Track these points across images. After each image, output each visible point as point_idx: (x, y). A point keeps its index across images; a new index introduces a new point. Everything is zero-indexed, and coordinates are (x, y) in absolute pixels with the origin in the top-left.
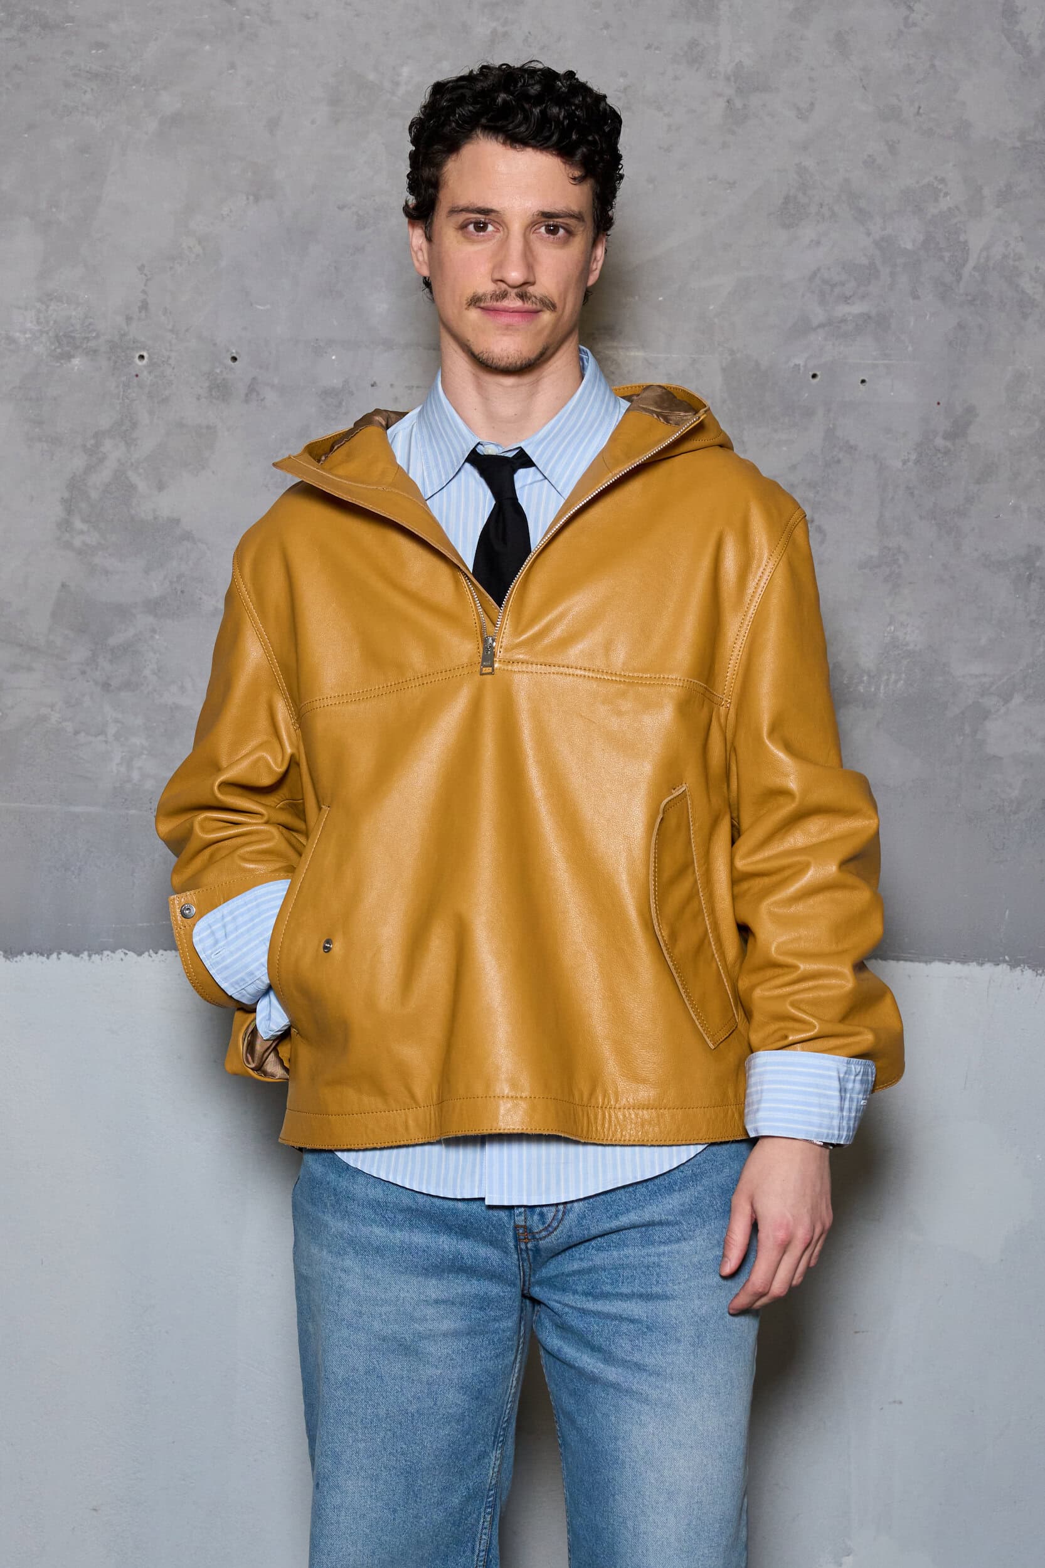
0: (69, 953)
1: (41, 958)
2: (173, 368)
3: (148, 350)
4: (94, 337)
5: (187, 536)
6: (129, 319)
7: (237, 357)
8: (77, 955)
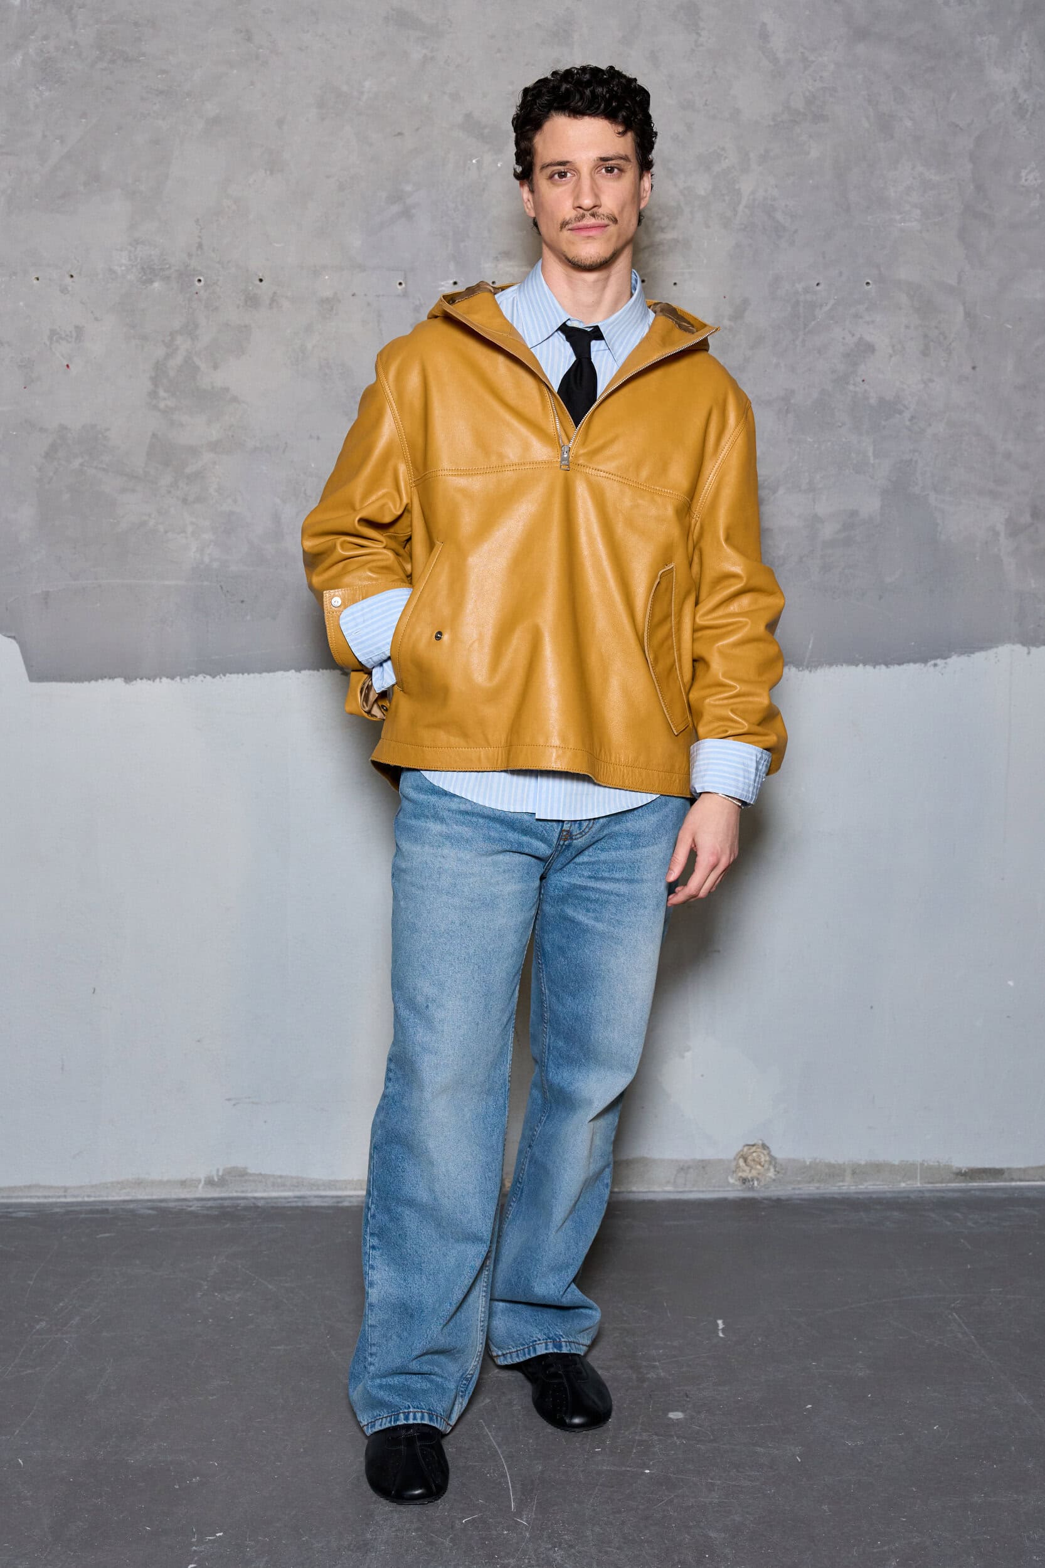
0: (167, 677)
1: (149, 682)
2: (221, 287)
3: (203, 276)
4: (168, 268)
5: (235, 399)
6: (190, 255)
7: (263, 279)
8: (173, 678)
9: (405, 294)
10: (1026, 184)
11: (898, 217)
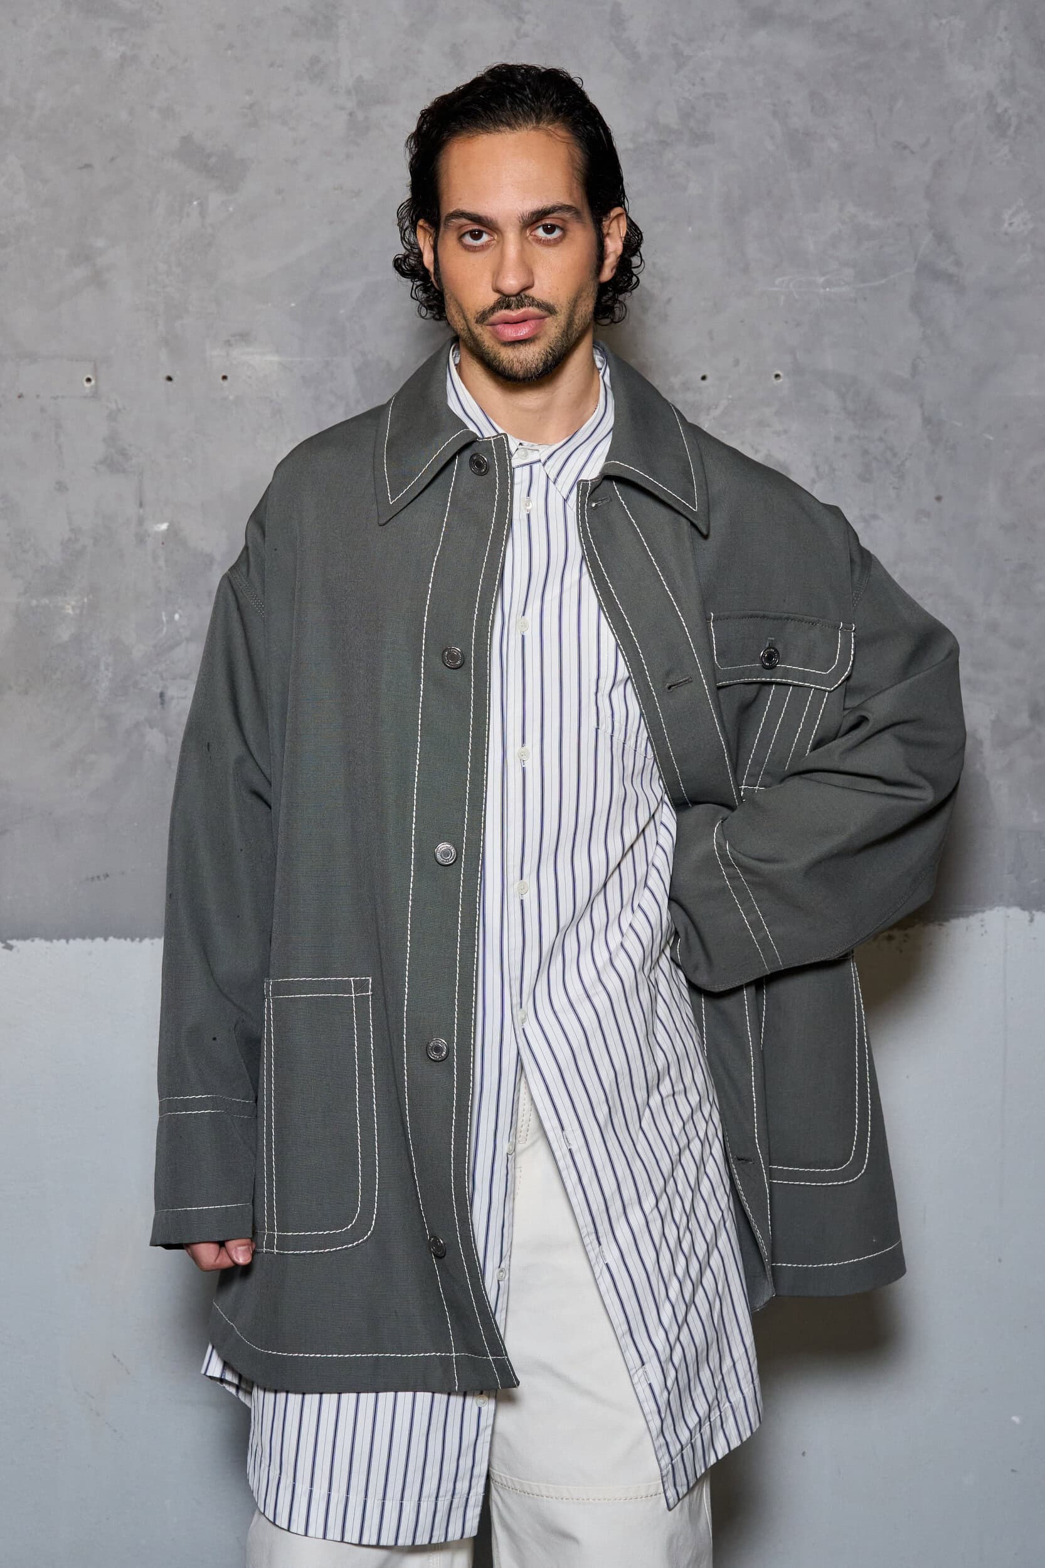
9: (95, 395)
10: (1010, 230)
11: (821, 280)
